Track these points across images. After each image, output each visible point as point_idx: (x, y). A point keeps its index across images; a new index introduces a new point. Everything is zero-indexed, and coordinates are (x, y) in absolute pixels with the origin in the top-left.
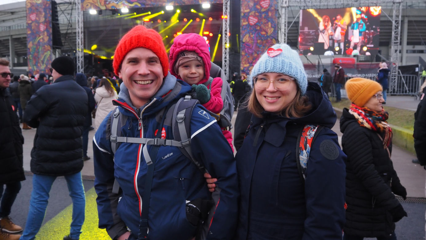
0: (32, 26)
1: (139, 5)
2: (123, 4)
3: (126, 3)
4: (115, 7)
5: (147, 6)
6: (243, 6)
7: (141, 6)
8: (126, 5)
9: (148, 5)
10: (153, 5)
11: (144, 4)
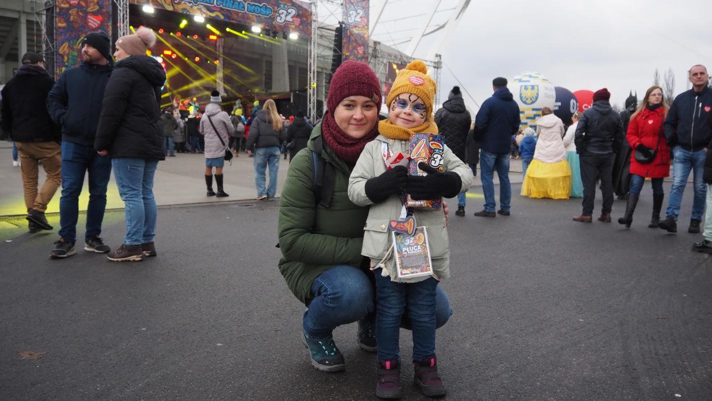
0: (70, 15)
1: (222, 17)
2: (200, 10)
3: (204, 10)
4: (188, 11)
5: (232, 21)
6: (345, 48)
7: (224, 19)
8: (204, 13)
9: (233, 19)
10: (239, 21)
11: (229, 18)
